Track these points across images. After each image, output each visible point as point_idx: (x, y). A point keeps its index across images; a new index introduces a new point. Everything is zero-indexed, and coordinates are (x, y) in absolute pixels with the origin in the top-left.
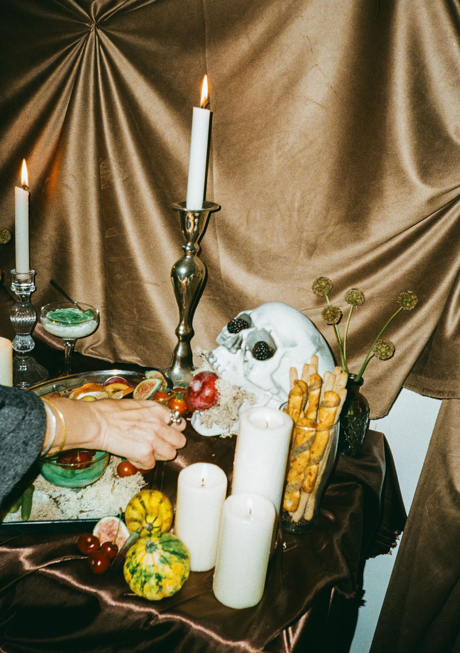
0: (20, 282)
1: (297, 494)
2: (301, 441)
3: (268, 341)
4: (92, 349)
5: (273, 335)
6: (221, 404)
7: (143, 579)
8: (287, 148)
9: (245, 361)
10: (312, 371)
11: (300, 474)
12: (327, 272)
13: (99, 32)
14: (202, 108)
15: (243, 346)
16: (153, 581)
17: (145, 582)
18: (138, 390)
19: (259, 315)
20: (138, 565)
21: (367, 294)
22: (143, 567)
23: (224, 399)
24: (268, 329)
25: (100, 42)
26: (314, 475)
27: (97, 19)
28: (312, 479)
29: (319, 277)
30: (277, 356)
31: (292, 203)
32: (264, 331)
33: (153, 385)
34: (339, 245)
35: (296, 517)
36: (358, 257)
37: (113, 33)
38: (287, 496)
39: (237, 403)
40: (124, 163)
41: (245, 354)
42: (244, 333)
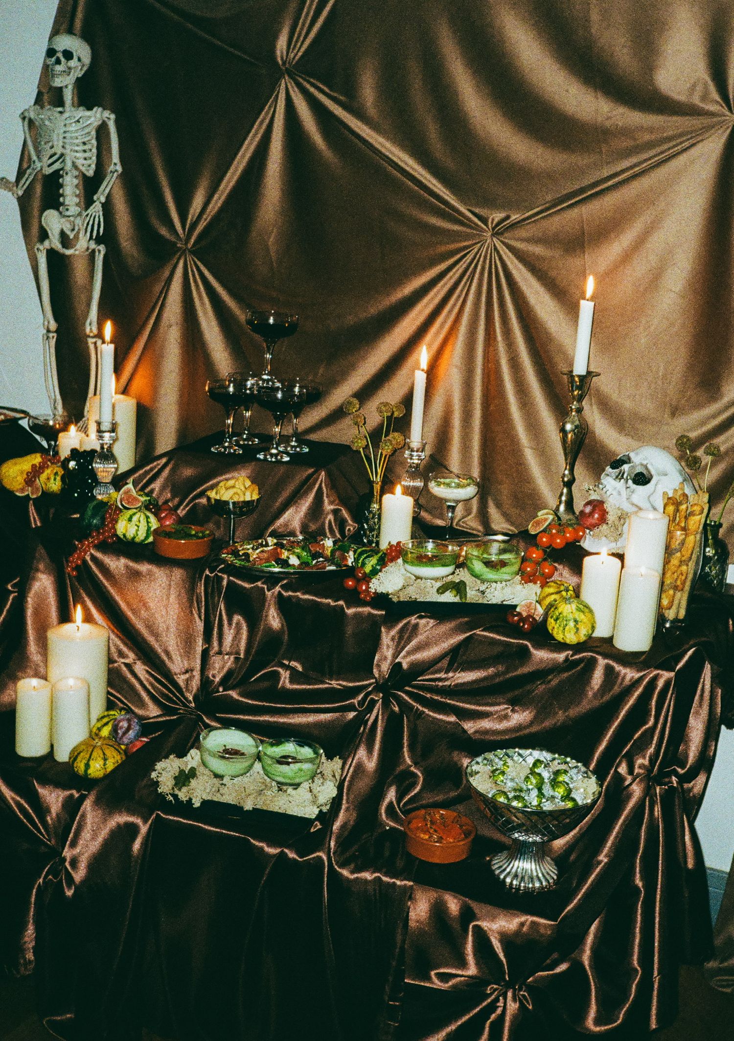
0: (412, 451)
1: (671, 592)
2: (675, 544)
3: (645, 472)
4: (463, 522)
5: (649, 466)
6: (609, 522)
8: (652, 328)
9: (627, 488)
10: (680, 492)
11: (674, 573)
12: (688, 431)
13: (495, 239)
15: (625, 476)
16: (572, 624)
17: (566, 625)
18: (533, 525)
19: (637, 454)
20: (560, 614)
21: (722, 449)
22: (565, 614)
23: (611, 517)
24: (645, 463)
25: (496, 249)
26: (685, 575)
27: (493, 229)
28: (683, 578)
29: (680, 435)
30: (653, 482)
31: (657, 372)
32: (642, 465)
33: (546, 520)
34: (698, 406)
35: (671, 614)
36: (714, 416)
37: (506, 241)
38: (663, 596)
39: (622, 521)
40: (510, 344)
41: (627, 482)
42: (626, 467)
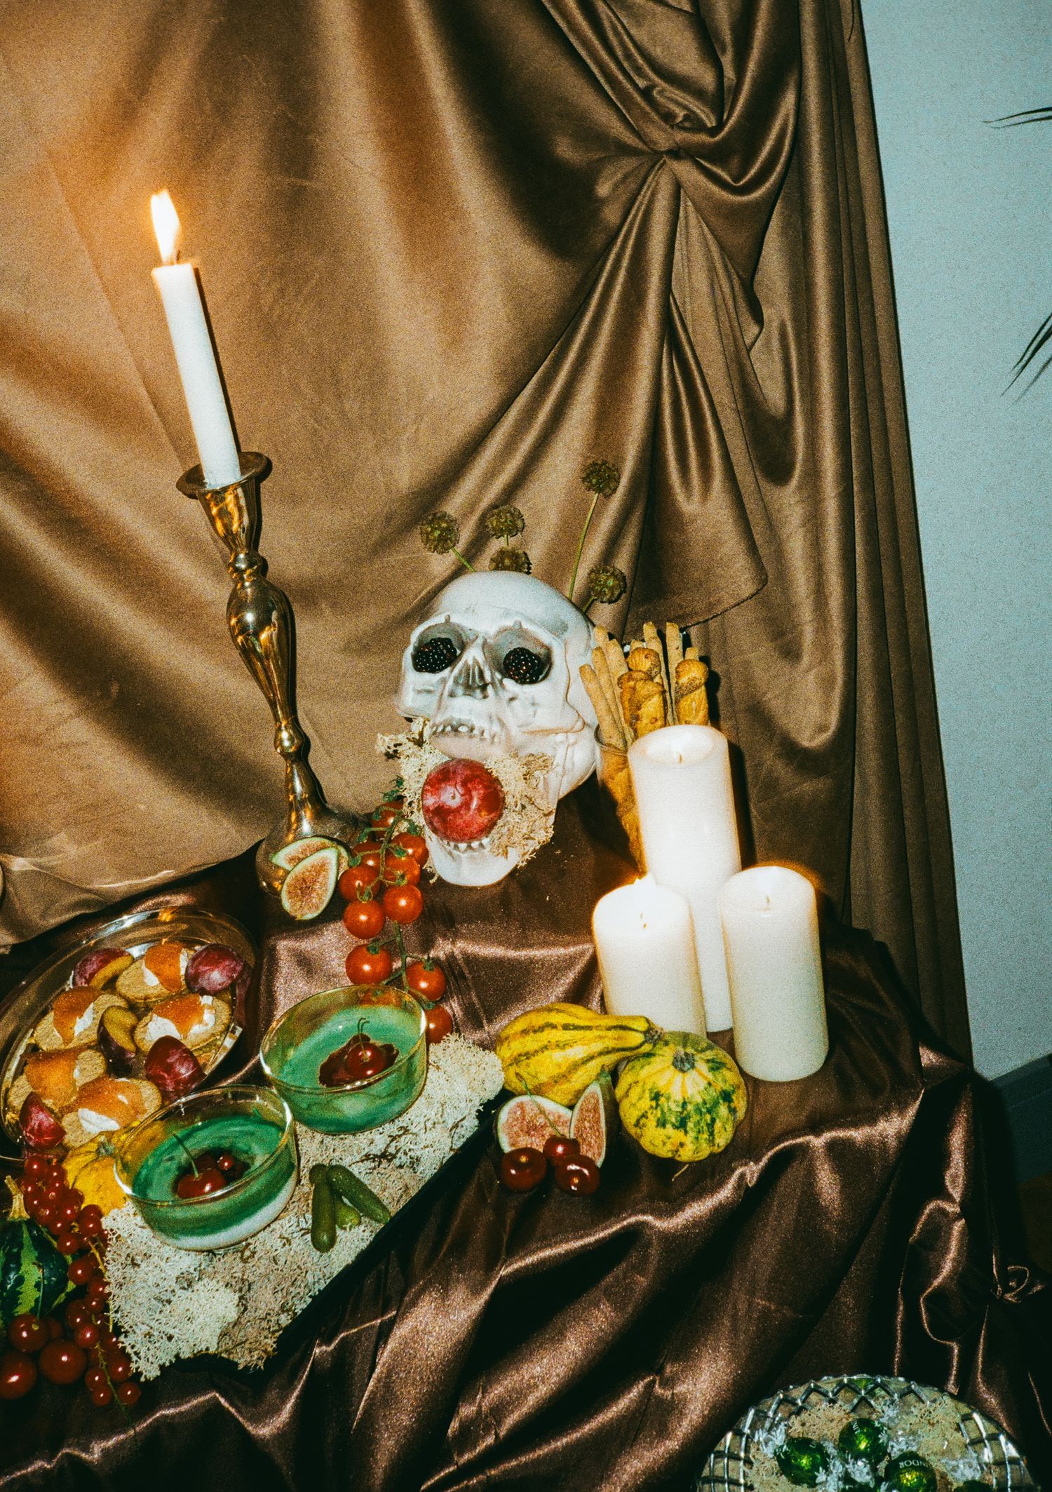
5: (528, 627)
7: (708, 1117)
14: (172, 264)
18: (291, 896)
20: (685, 1104)
22: (697, 1099)
24: (510, 623)
33: (322, 867)
41: (503, 687)
42: (476, 654)
